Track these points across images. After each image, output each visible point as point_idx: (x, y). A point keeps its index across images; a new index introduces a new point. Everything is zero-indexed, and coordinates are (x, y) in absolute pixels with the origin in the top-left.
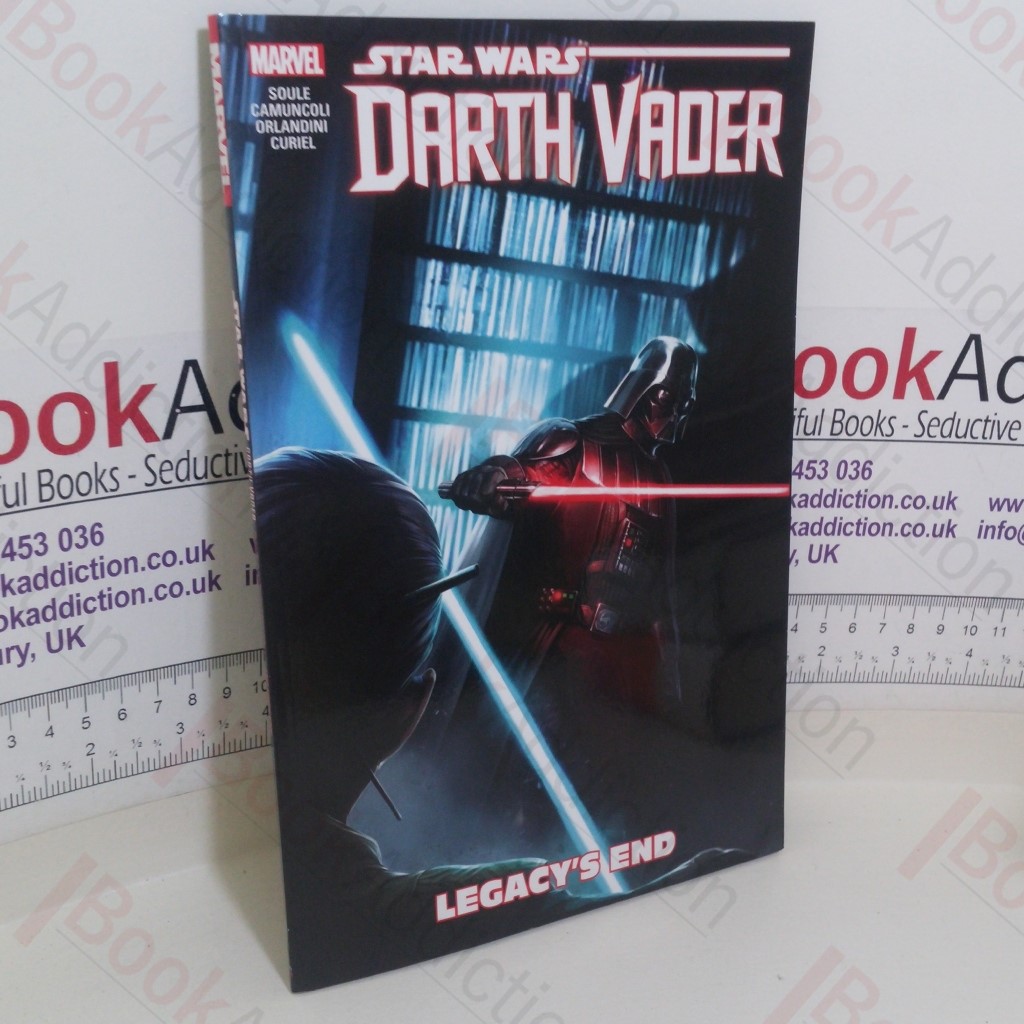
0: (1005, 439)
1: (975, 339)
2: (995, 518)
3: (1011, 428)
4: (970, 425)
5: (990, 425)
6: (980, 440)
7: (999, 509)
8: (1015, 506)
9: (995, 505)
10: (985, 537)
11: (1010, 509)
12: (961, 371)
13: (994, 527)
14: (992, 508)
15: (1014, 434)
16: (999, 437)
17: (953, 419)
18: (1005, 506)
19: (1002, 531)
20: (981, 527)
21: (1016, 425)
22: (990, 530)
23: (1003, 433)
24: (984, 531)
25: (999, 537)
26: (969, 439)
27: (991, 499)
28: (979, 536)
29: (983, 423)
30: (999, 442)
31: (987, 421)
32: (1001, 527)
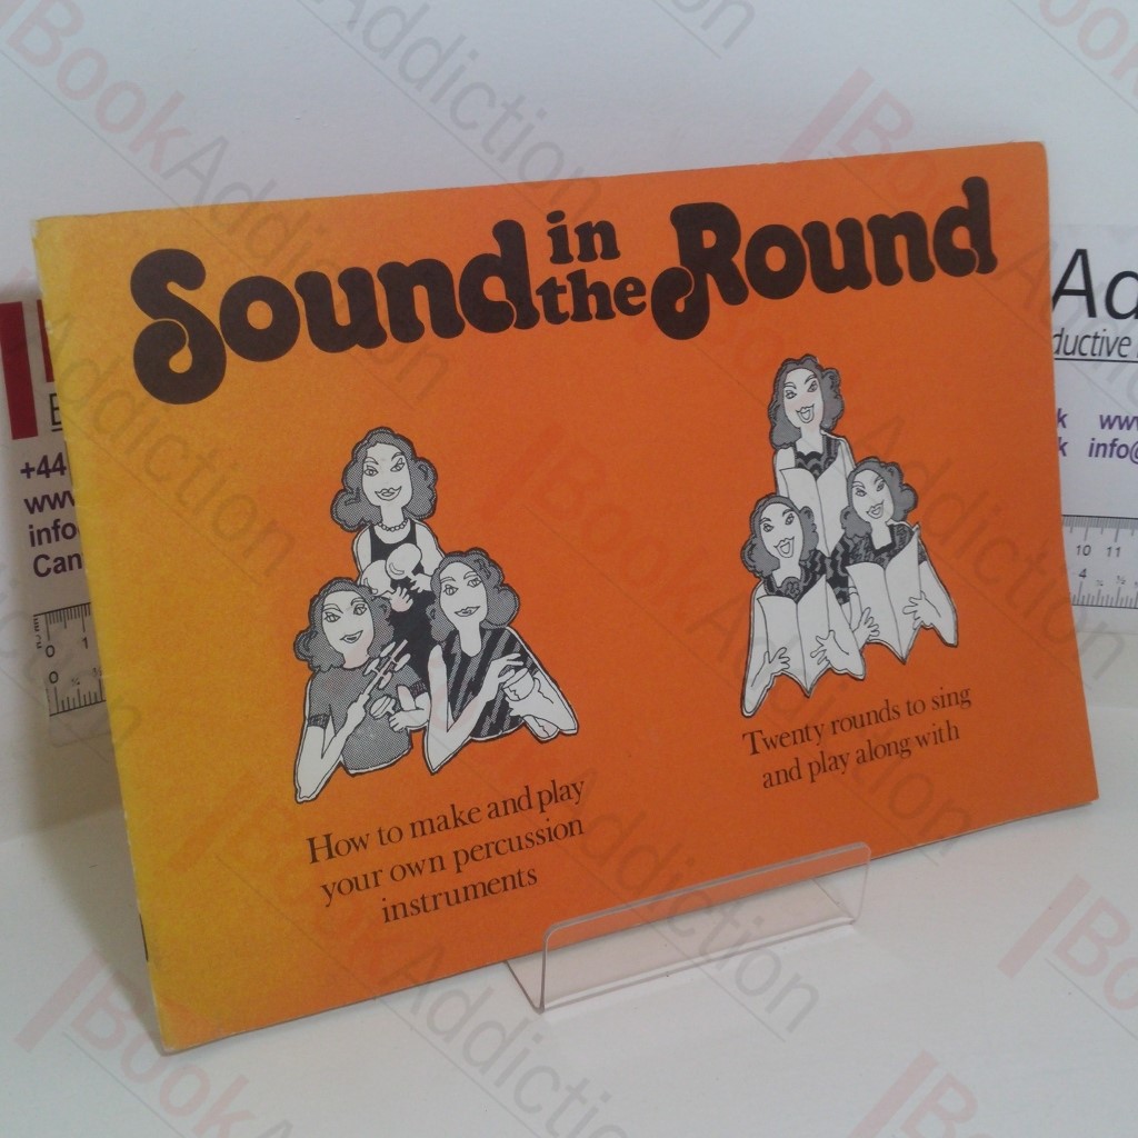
0: (1115, 356)
1: (1081, 254)
2: (1106, 436)
3: (1121, 345)
4: (1079, 342)
5: (1099, 341)
6: (1089, 356)
7: (1111, 427)
8: (1126, 423)
9: (1107, 422)
10: (1097, 456)
11: (1121, 427)
12: (1069, 286)
13: (1104, 445)
14: (1103, 426)
15: (1124, 350)
16: (1109, 353)
17: (1060, 336)
18: (1117, 424)
19: (1113, 448)
20: (1092, 445)
21: (1126, 342)
22: (1102, 448)
23: (1114, 350)
24: (1096, 449)
25: (1111, 456)
26: (1077, 356)
27: (1101, 416)
28: (1090, 455)
29: (1091, 340)
30: (1109, 358)
31: (1096, 337)
32: (1113, 445)
